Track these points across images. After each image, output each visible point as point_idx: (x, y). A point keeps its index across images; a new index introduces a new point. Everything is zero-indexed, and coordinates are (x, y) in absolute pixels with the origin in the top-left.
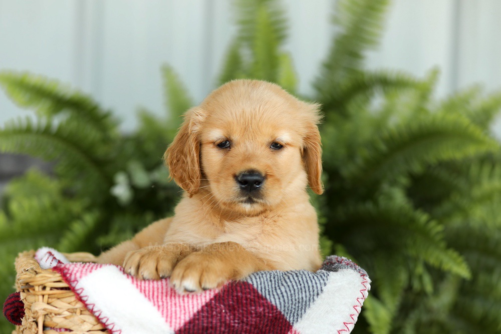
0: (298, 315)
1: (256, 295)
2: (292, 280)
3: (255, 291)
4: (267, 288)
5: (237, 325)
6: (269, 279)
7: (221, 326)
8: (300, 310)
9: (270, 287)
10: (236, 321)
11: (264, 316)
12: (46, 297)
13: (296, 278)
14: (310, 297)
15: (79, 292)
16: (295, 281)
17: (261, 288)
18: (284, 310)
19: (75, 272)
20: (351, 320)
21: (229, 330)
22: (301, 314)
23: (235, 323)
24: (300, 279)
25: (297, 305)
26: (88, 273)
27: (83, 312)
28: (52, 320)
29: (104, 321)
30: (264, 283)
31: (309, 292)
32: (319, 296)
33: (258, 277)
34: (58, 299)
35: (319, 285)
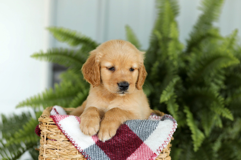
0: (145, 137)
1: (128, 129)
2: (144, 124)
3: (128, 128)
4: (133, 127)
5: (120, 141)
6: (134, 123)
7: (113, 141)
8: (146, 136)
9: (134, 126)
10: (120, 139)
11: (131, 138)
12: (47, 127)
13: (145, 123)
14: (150, 131)
15: (59, 126)
16: (145, 124)
17: (131, 127)
18: (140, 136)
19: (58, 118)
20: (168, 140)
21: (117, 143)
22: (147, 137)
23: (119, 140)
24: (147, 124)
25: (145, 134)
26: (63, 119)
27: (61, 134)
28: (49, 136)
29: (69, 137)
30: (132, 124)
31: (150, 129)
32: (154, 131)
33: (130, 122)
34: (52, 128)
35: (154, 126)
